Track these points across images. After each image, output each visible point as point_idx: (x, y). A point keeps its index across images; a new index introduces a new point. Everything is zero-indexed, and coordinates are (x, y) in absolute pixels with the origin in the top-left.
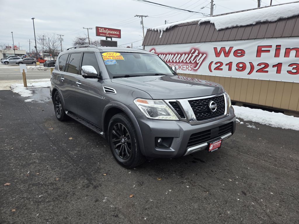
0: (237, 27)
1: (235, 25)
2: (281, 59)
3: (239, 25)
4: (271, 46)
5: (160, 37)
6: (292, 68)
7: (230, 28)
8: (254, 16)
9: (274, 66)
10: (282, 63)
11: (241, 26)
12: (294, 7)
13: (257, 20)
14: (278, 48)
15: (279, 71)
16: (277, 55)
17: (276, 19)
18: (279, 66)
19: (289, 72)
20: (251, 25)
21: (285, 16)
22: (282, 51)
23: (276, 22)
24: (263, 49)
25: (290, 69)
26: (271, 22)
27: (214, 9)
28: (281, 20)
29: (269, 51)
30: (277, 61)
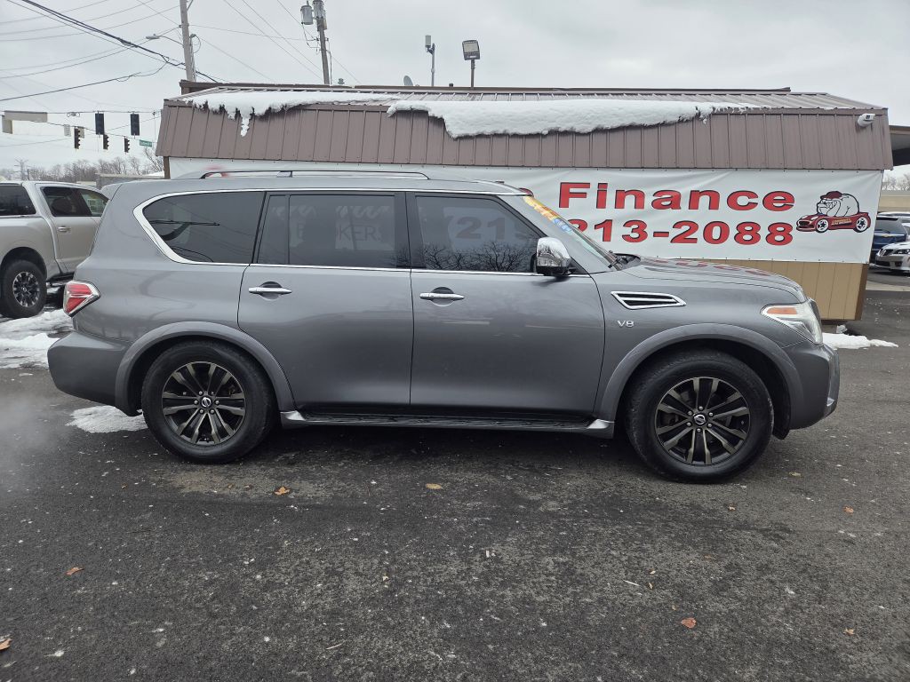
0: (504, 135)
1: (501, 131)
2: (610, 212)
3: (511, 131)
4: (587, 185)
5: (243, 133)
6: (630, 229)
7: (487, 136)
8: (545, 117)
9: (597, 227)
10: (611, 220)
11: (515, 136)
12: (620, 109)
13: (553, 126)
14: (602, 188)
15: (607, 237)
16: (601, 203)
17: (590, 129)
18: (606, 226)
19: (627, 238)
20: (538, 135)
21: (608, 125)
22: (611, 197)
23: (589, 134)
24: (572, 190)
25: (628, 231)
26: (578, 134)
27: (195, 48)
28: (598, 131)
29: (583, 195)
30: (602, 215)
